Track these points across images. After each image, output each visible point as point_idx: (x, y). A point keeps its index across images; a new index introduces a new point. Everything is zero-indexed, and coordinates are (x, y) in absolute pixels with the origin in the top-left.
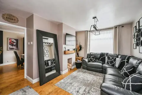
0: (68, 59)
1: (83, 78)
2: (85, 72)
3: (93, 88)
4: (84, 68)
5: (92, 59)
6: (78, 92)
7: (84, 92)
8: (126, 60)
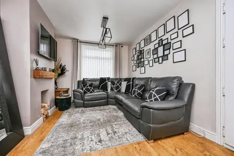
0: (42, 92)
1: (87, 120)
2: (83, 112)
3: (114, 125)
4: (77, 107)
5: (89, 87)
6: (100, 141)
7: (110, 136)
8: (131, 83)
